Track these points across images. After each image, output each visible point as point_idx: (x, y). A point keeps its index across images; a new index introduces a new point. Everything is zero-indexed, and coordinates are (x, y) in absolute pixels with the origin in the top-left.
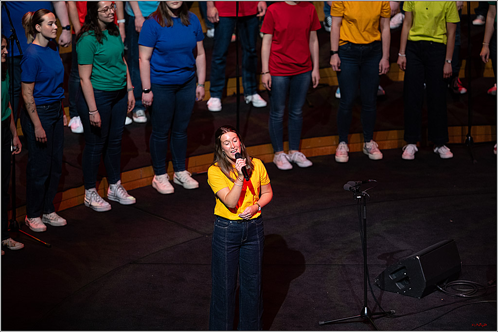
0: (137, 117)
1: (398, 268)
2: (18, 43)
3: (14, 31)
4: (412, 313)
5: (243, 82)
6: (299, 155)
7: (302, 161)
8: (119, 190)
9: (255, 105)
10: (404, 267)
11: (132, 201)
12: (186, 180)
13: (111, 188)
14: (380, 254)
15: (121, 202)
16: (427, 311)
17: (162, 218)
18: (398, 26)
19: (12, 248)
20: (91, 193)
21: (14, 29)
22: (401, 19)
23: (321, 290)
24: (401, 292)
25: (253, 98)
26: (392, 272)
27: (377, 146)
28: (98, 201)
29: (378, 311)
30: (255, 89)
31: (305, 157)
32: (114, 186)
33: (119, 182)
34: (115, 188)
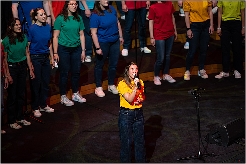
0: (86, 59)
1: (216, 132)
2: (27, 24)
3: (25, 18)
4: (223, 154)
5: (139, 41)
6: (169, 77)
7: (170, 79)
8: (78, 96)
9: (145, 52)
10: (218, 132)
11: (85, 101)
12: (114, 89)
13: (74, 95)
14: (207, 125)
15: (79, 102)
16: (230, 153)
17: (100, 109)
18: (215, 13)
19: (25, 125)
20: (64, 97)
21: (25, 17)
22: (217, 9)
23: (178, 143)
24: (217, 144)
25: (144, 49)
26: (212, 134)
27: (206, 72)
28: (67, 101)
29: (205, 153)
30: (145, 45)
31: (172, 78)
32: (75, 94)
33: (78, 92)
34: (76, 95)
